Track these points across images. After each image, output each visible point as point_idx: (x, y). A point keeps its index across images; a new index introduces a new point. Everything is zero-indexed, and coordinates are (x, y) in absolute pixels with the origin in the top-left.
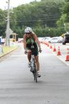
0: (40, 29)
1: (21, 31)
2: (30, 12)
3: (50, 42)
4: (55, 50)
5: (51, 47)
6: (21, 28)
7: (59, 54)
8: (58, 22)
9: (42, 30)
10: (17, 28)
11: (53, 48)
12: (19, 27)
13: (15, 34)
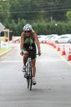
0: (44, 23)
1: (16, 26)
3: (57, 42)
4: (64, 53)
5: (59, 50)
6: (17, 23)
9: (46, 24)
10: (10, 23)
11: (62, 50)
12: (13, 21)
13: (8, 30)
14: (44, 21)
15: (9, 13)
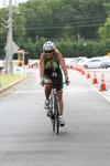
0: (69, 42)
1: (33, 46)
2: (50, 12)
3: (86, 67)
4: (95, 81)
5: (89, 76)
6: (34, 41)
7: (103, 88)
8: (101, 29)
9: (71, 44)
10: (26, 42)
11: (92, 77)
12: (30, 39)
13: (23, 52)
14: (69, 40)
15: (24, 29)
